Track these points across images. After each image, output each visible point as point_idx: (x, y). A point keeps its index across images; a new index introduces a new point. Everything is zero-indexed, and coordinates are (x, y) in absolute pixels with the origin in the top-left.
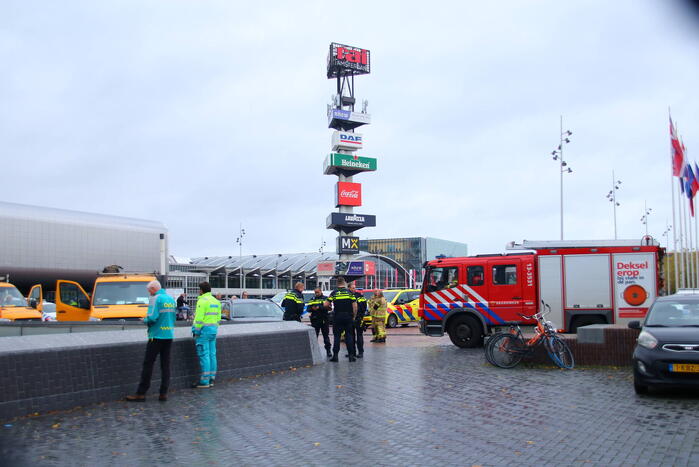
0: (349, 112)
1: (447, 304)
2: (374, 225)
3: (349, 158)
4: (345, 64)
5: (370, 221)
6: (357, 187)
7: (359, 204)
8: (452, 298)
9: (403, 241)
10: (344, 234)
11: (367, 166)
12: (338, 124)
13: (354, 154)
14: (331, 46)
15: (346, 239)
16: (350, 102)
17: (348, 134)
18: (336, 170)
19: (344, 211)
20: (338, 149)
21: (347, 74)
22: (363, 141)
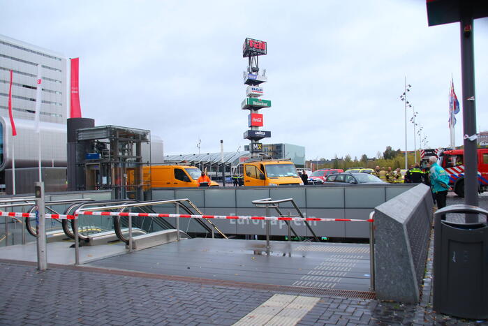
0: (256, 76)
1: (457, 174)
2: (270, 136)
3: (257, 100)
4: (253, 50)
5: (268, 134)
6: (261, 116)
7: (262, 125)
8: (460, 171)
9: (273, 145)
10: (254, 142)
11: (266, 105)
12: (250, 82)
13: (259, 98)
14: (246, 40)
15: (255, 144)
16: (256, 70)
17: (256, 87)
18: (250, 107)
19: (254, 129)
20: (250, 96)
21: (254, 55)
22: (264, 91)
